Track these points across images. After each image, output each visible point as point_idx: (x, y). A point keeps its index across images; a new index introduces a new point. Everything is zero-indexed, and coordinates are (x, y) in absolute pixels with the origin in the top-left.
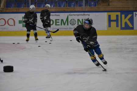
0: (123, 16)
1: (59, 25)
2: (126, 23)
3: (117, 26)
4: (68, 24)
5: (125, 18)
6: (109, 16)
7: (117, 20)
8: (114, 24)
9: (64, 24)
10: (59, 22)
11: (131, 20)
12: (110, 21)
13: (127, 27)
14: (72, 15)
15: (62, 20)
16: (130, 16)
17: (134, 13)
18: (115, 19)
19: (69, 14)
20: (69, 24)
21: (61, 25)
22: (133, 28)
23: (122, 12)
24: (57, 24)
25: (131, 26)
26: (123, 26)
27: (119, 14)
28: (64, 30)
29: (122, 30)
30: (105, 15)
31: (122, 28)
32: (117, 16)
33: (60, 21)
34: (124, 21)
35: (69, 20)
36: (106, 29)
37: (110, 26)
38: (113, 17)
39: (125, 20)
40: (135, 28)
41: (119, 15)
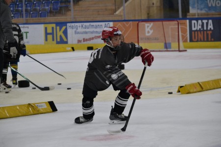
0: (58, 28)
2: (61, 36)
3: (53, 40)
5: (60, 30)
6: (46, 29)
7: (53, 34)
8: (50, 37)
11: (65, 32)
12: (47, 34)
13: (62, 42)
16: (64, 28)
17: (68, 24)
23: (57, 24)
25: (65, 39)
26: (59, 40)
27: (54, 25)
29: (57, 45)
30: (42, 27)
31: (58, 43)
32: (53, 28)
36: (43, 44)
37: (46, 39)
38: (50, 31)
39: (60, 33)
40: (69, 42)
41: (55, 28)
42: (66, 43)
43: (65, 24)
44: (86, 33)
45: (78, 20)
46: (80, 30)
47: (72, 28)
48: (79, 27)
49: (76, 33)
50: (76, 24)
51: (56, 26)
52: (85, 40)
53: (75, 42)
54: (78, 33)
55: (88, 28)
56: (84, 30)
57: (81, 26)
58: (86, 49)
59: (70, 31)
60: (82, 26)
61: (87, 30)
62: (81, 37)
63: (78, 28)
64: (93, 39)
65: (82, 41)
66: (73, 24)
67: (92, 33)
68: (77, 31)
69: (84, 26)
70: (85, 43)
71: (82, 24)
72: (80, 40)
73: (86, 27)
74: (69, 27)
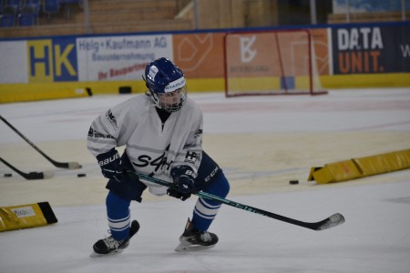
0: (57, 48)
2: (63, 66)
3: (47, 72)
5: (62, 50)
6: (32, 50)
7: (45, 60)
8: (40, 67)
11: (73, 57)
12: (33, 61)
13: (66, 77)
16: (69, 48)
17: (78, 40)
18: (42, 55)
23: (55, 39)
25: (72, 72)
26: (59, 73)
27: (48, 43)
29: (56, 83)
30: (21, 48)
31: (57, 79)
32: (46, 48)
36: (26, 81)
37: (33, 72)
38: (39, 54)
39: (61, 59)
40: (82, 76)
41: (50, 48)
42: (75, 78)
43: (71, 39)
44: (116, 57)
45: (98, 30)
46: (103, 51)
47: (87, 47)
48: (102, 45)
50: (96, 40)
51: (54, 44)
52: (113, 73)
53: (94, 77)
54: (100, 58)
55: (120, 48)
56: (111, 52)
57: (105, 43)
58: (117, 90)
60: (108, 44)
61: (118, 52)
62: (106, 66)
63: (100, 47)
64: (130, 70)
65: (109, 75)
66: (89, 40)
67: (129, 57)
68: (98, 54)
69: (111, 44)
70: (115, 78)
71: (108, 38)
72: (104, 72)
73: (116, 46)
74: (81, 45)
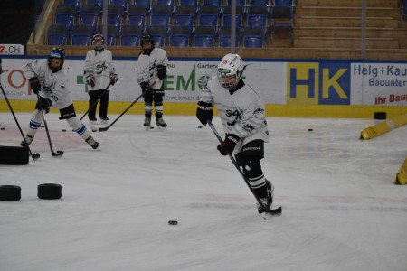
0: (326, 71)
1: (172, 89)
2: (332, 89)
3: (311, 95)
4: (193, 89)
5: (331, 76)
6: (293, 72)
7: (310, 82)
8: (302, 90)
9: (185, 88)
10: (172, 83)
11: (345, 82)
12: (294, 82)
13: (334, 99)
14: (204, 66)
15: (180, 78)
16: (341, 72)
17: (352, 65)
18: (306, 77)
19: (197, 62)
20: (197, 86)
21: (178, 88)
22: (347, 102)
23: (324, 62)
24: (169, 86)
25: (343, 95)
26: (326, 95)
27: (315, 66)
28: (184, 101)
29: (322, 106)
30: (284, 68)
31: (322, 101)
32: (312, 71)
33: (175, 80)
34: (327, 83)
35: (197, 79)
36: (284, 102)
37: (293, 94)
38: (303, 74)
39: (330, 82)
40: (353, 101)
41: (317, 71)
43: (345, 62)
44: (398, 84)
46: (382, 77)
47: (364, 72)
48: (382, 70)
49: (371, 82)
50: (374, 65)
51: (321, 67)
52: (392, 98)
53: (370, 101)
54: (378, 83)
55: (404, 75)
56: (394, 78)
57: (386, 69)
59: (356, 79)
60: (389, 70)
61: (402, 78)
62: (385, 91)
63: (379, 72)
65: (388, 99)
66: (366, 65)
68: (376, 79)
69: (393, 70)
70: (395, 103)
71: (390, 65)
72: (382, 97)
73: (398, 72)
74: (355, 70)
